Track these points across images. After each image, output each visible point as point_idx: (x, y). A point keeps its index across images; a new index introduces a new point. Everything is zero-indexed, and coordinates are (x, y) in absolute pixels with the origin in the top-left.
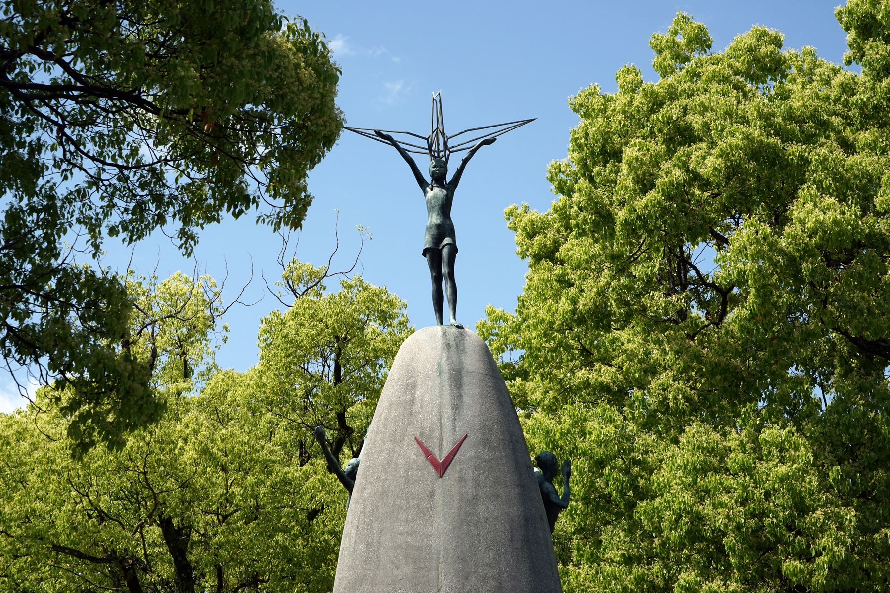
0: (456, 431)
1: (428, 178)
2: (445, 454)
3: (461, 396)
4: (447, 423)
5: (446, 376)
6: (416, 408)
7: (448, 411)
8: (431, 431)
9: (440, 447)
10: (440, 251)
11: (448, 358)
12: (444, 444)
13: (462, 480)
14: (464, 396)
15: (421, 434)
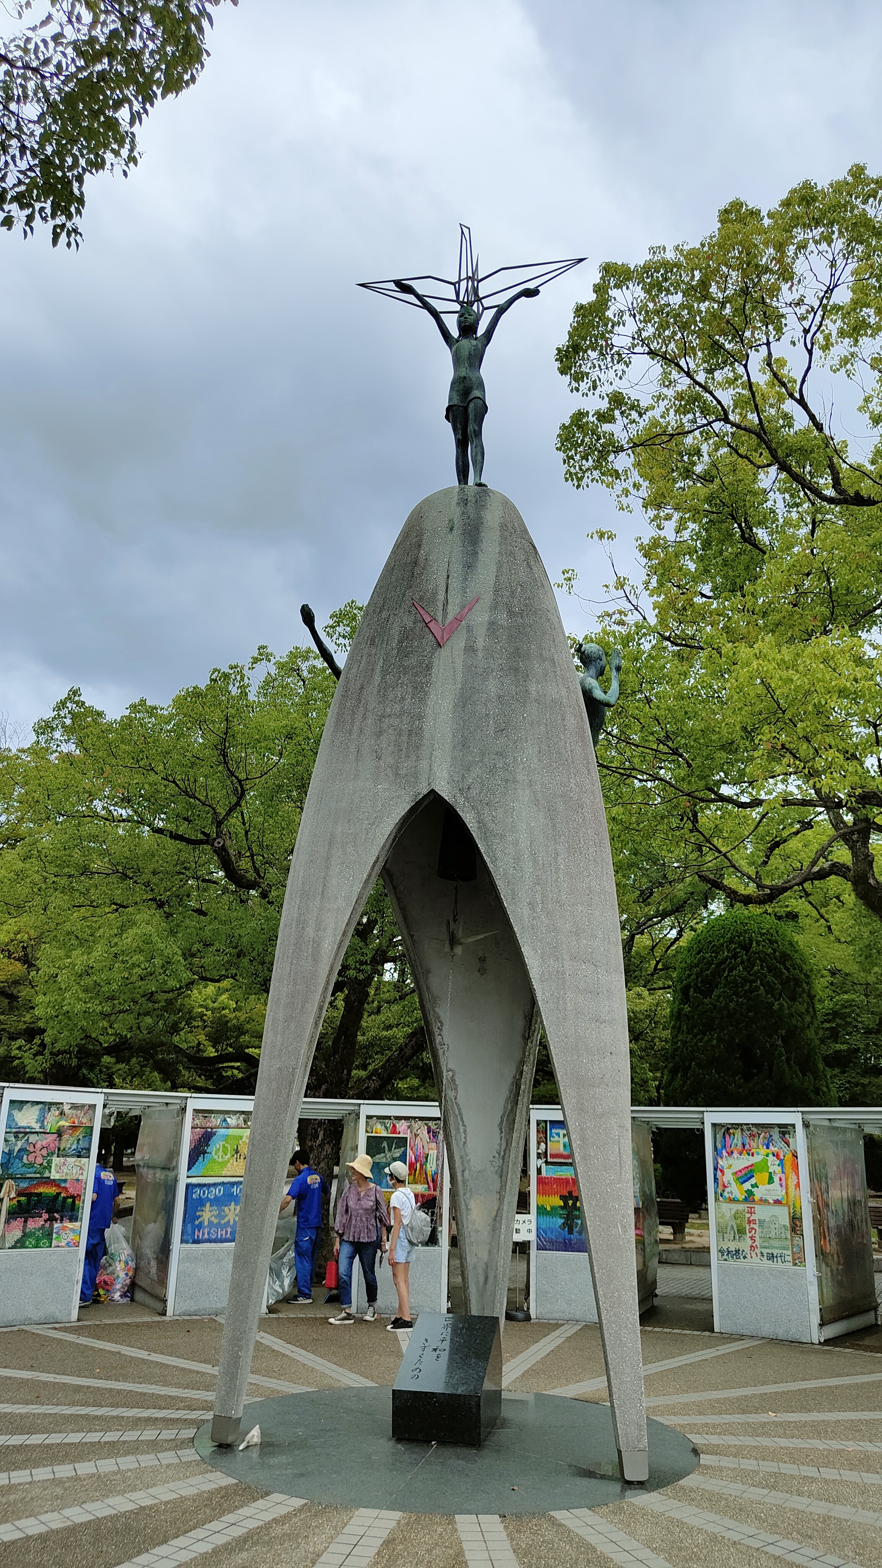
0: (465, 592)
1: (455, 333)
2: (450, 618)
3: (477, 553)
4: (455, 582)
5: (457, 532)
6: (417, 571)
7: (457, 570)
8: (435, 594)
9: (444, 609)
10: (466, 408)
11: (463, 513)
12: (450, 607)
13: (470, 649)
14: (480, 553)
15: (421, 598)
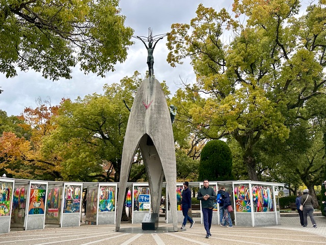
1: (148, 47)
4: (149, 98)
5: (149, 88)
7: (149, 95)
8: (146, 100)
10: (150, 62)
11: (150, 85)
12: (148, 102)
14: (153, 92)
15: (143, 100)
